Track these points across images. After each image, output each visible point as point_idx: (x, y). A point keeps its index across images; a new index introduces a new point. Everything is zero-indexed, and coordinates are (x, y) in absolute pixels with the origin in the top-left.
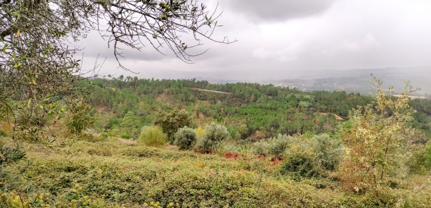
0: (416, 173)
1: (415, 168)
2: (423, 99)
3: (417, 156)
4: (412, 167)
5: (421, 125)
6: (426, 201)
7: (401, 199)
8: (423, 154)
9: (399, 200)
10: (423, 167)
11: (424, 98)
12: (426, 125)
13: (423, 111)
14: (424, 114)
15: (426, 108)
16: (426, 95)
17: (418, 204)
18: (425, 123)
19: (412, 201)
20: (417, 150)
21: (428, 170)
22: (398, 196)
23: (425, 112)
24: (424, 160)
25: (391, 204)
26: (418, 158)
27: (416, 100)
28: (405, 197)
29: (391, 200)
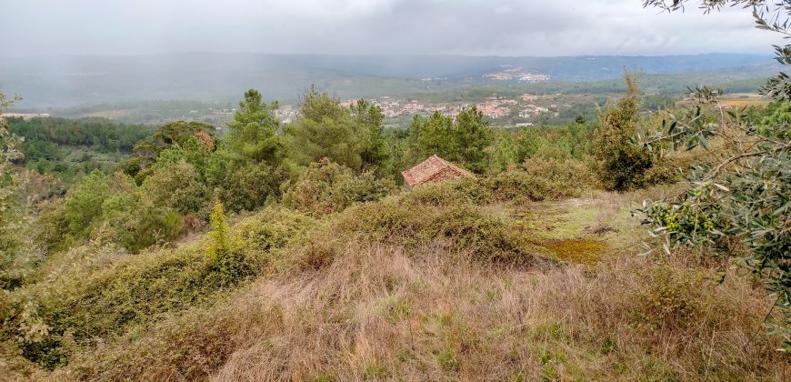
0: (60, 250)
1: (56, 241)
2: (46, 118)
3: (54, 220)
4: (50, 241)
5: (53, 164)
6: (74, 290)
7: (30, 303)
8: (63, 214)
9: (26, 306)
10: (68, 237)
11: (47, 115)
12: (61, 163)
13: (51, 139)
14: (53, 145)
15: (55, 134)
16: (50, 110)
17: (61, 300)
18: (58, 159)
19: (49, 298)
20: (52, 210)
21: (76, 239)
22: (24, 300)
23: (54, 141)
24: (67, 224)
25: (12, 319)
26: (58, 223)
27: (34, 120)
28: (36, 296)
29: (12, 312)
